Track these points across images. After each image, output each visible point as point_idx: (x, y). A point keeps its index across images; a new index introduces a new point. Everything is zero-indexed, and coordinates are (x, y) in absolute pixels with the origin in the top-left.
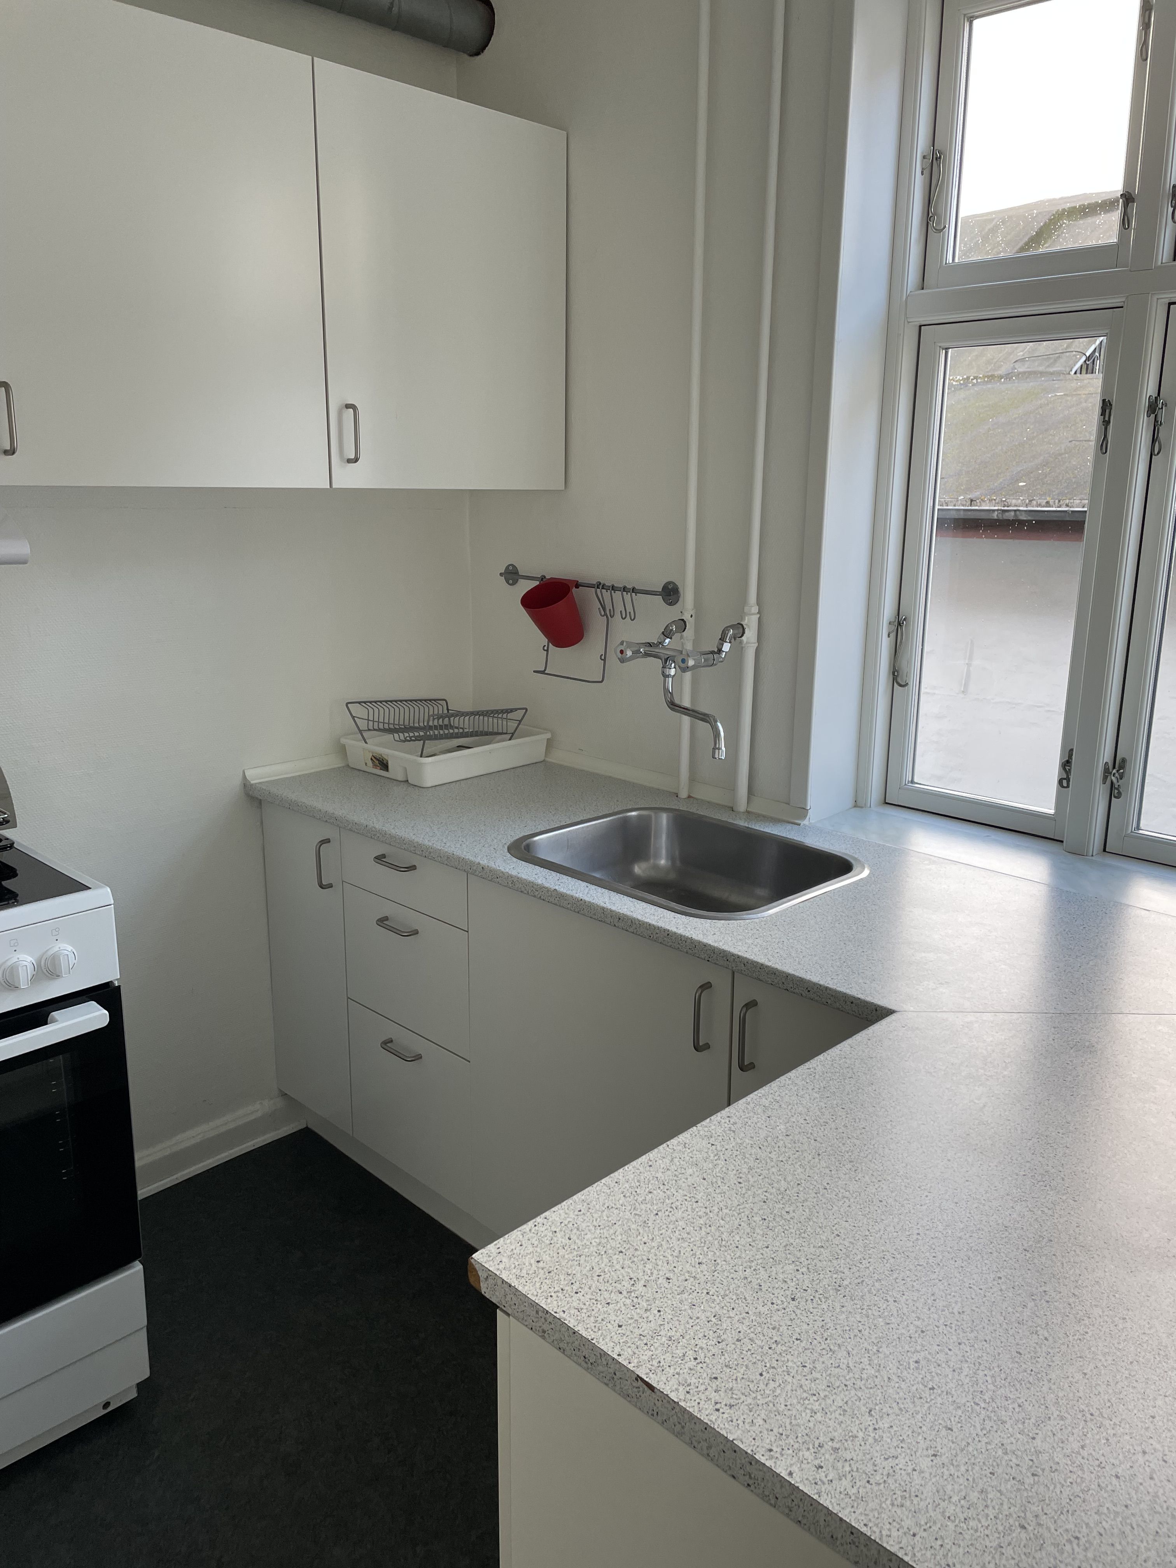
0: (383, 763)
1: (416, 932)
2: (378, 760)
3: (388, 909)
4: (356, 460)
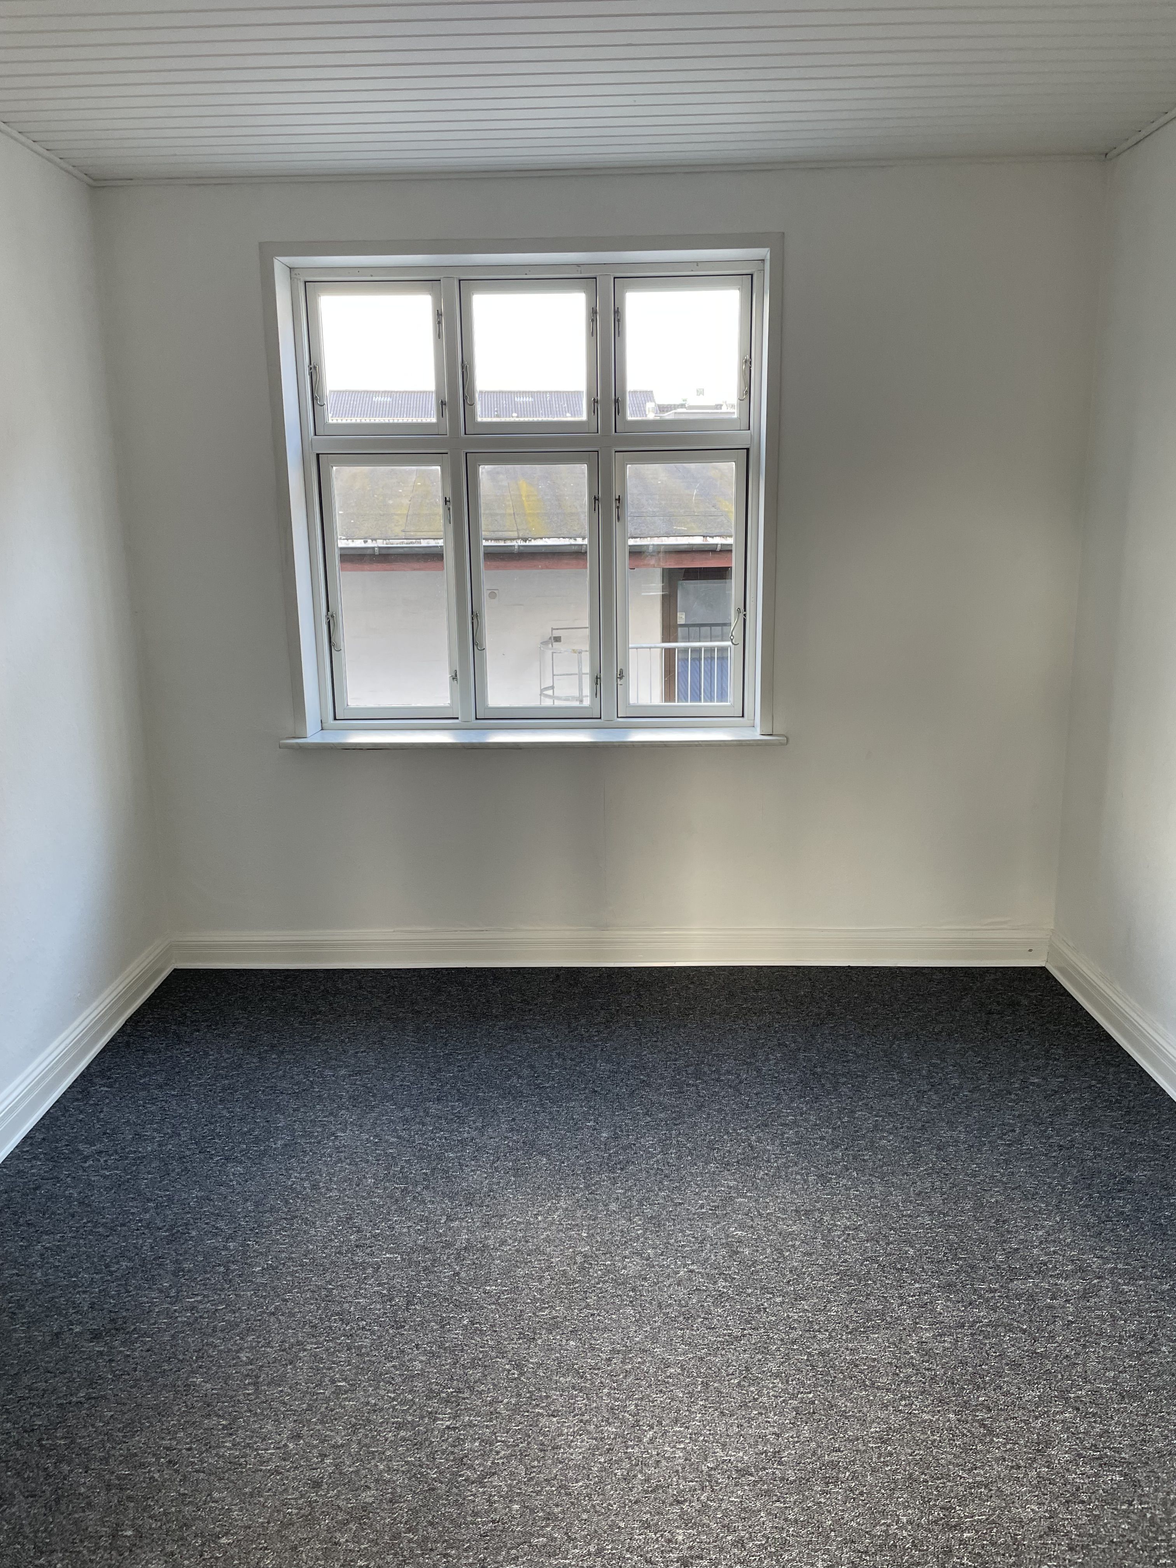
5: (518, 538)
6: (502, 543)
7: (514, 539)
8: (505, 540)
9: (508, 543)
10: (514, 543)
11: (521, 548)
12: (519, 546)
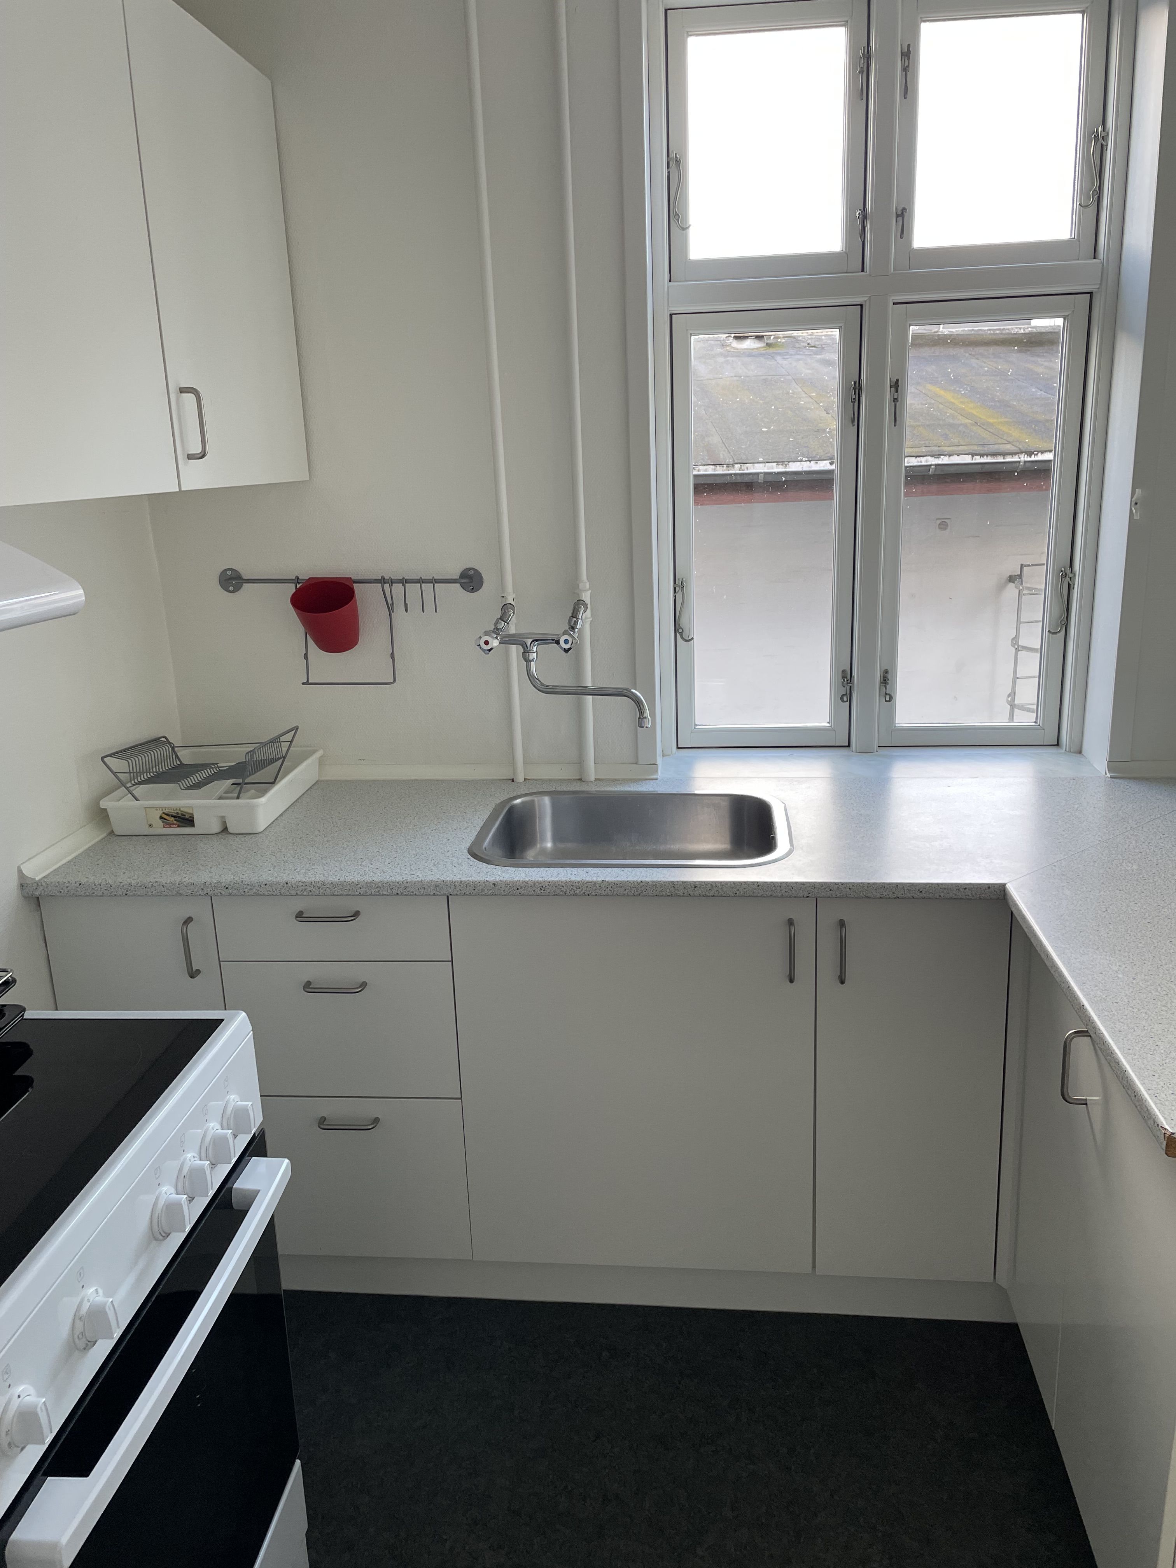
0: (179, 817)
1: (364, 985)
2: (172, 816)
3: (310, 972)
4: (202, 456)
5: (1022, 452)
6: (1000, 459)
7: (1015, 454)
8: (1004, 454)
9: (1009, 459)
10: (1016, 459)
11: (1027, 464)
12: (1025, 462)
